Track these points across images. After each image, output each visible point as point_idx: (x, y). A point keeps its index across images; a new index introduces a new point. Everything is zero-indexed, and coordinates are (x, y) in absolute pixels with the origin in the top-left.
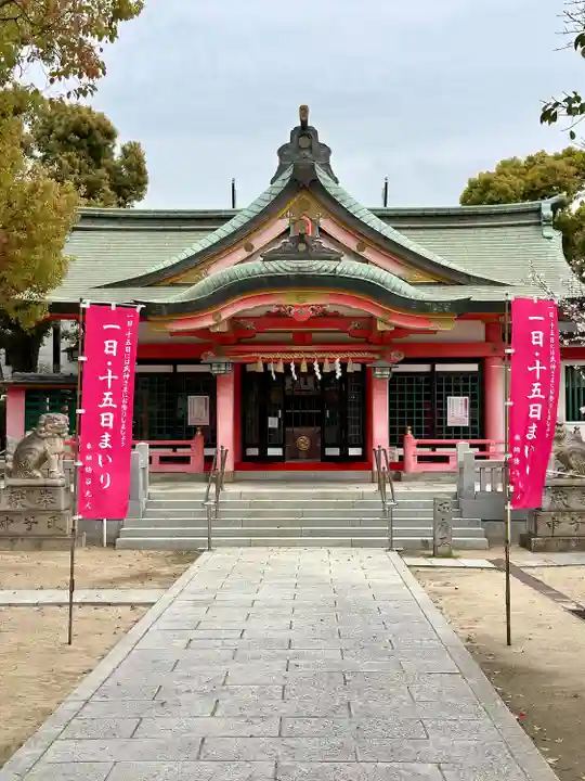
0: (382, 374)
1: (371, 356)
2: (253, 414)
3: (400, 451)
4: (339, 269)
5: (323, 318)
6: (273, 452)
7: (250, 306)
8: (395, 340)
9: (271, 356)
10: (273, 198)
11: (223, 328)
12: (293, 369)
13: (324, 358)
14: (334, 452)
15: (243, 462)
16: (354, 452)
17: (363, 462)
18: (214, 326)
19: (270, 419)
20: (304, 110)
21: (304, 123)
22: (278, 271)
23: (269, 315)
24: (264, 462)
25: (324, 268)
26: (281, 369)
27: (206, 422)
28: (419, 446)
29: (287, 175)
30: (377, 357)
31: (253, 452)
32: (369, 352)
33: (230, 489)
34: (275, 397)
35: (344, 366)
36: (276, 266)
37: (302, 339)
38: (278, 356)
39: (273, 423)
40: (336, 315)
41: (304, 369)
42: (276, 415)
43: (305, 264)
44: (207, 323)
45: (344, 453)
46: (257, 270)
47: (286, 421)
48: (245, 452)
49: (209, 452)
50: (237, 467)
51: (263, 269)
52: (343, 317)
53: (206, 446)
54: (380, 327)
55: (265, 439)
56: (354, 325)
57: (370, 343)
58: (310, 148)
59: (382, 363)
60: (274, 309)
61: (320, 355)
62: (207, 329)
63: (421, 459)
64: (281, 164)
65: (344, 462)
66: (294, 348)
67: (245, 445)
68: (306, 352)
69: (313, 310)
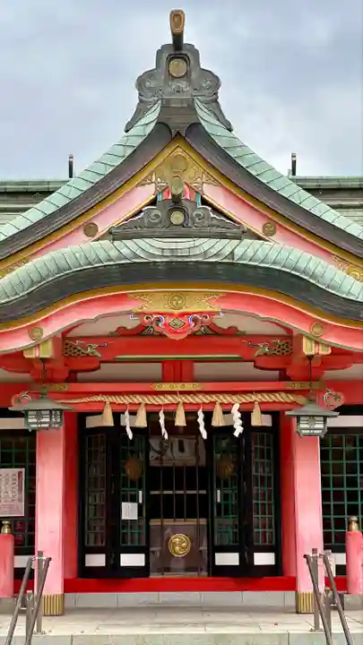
0: (310, 427)
1: (291, 398)
2: (97, 498)
3: (339, 559)
4: (238, 252)
5: (211, 336)
6: (130, 560)
7: (92, 313)
8: (329, 374)
9: (126, 400)
10: (130, 151)
11: (47, 352)
12: (162, 422)
13: (214, 403)
14: (230, 559)
15: (81, 579)
16: (263, 559)
17: (279, 577)
18: (30, 348)
19: (124, 504)
20: (177, 18)
21: (178, 37)
22: (137, 256)
23: (122, 332)
24: (114, 578)
25: (214, 251)
26: (141, 421)
27: (20, 511)
29: (152, 116)
30: (301, 399)
31: (97, 560)
32: (287, 392)
33: (54, 628)
34: (132, 469)
35: (246, 416)
36: (134, 248)
37: (176, 372)
38: (138, 399)
39: (129, 511)
40: (232, 332)
41: (180, 421)
42: (134, 499)
43: (183, 245)
44: (19, 343)
45: (246, 562)
46: (102, 256)
47: (151, 510)
48: (82, 560)
49: (21, 561)
50: (69, 586)
51: (113, 253)
52: (243, 335)
53: (18, 552)
54: (308, 348)
55: (115, 541)
56: (263, 349)
57: (286, 378)
58: (187, 76)
59: (311, 409)
60: (131, 323)
61: (206, 399)
62: (18, 355)
64: (141, 101)
65: (247, 576)
66: (166, 387)
67: (84, 550)
68: (182, 393)
69: (195, 320)
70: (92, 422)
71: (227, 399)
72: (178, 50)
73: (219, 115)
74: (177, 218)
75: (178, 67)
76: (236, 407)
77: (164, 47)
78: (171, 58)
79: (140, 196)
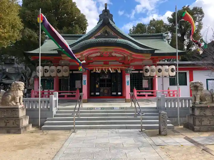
1: (125, 68)
4: (117, 41)
5: (111, 57)
6: (97, 94)
8: (132, 64)
10: (98, 27)
15: (90, 96)
16: (119, 93)
20: (106, 5)
22: (99, 41)
23: (97, 56)
24: (95, 96)
25: (113, 40)
26: (100, 72)
28: (137, 92)
31: (92, 94)
32: (125, 66)
34: (98, 79)
37: (106, 63)
38: (99, 67)
39: (97, 86)
40: (115, 56)
43: (107, 39)
45: (117, 94)
46: (93, 41)
48: (90, 94)
50: (88, 98)
51: (95, 41)
52: (117, 57)
53: (80, 92)
54: (129, 58)
55: (95, 91)
56: (120, 59)
57: (124, 64)
58: (107, 15)
59: (129, 69)
60: (98, 54)
61: (111, 67)
63: (138, 96)
64: (100, 19)
65: (117, 96)
66: (104, 65)
67: (91, 92)
69: (110, 53)
70: (92, 72)
73: (112, 21)
74: (106, 35)
75: (106, 13)
77: (104, 10)
78: (105, 12)
79: (99, 34)
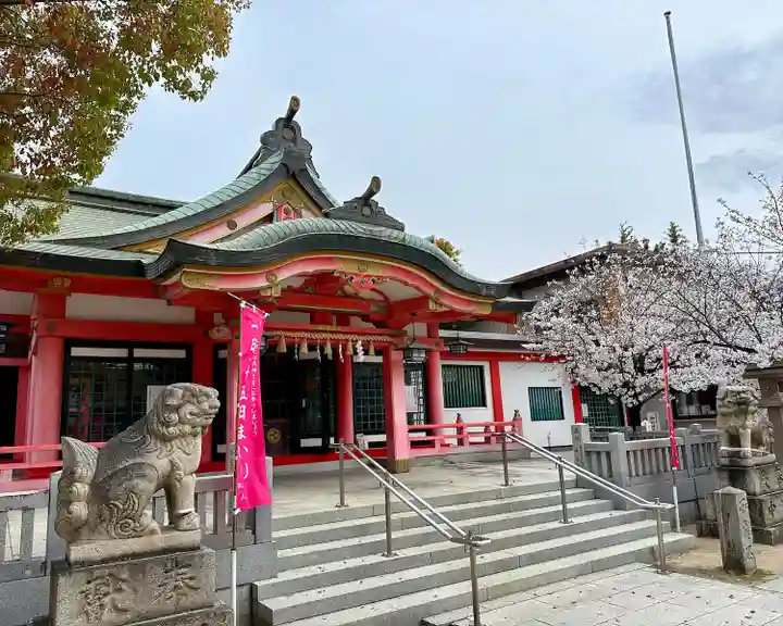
9: (295, 335)
11: (275, 292)
13: (349, 340)
18: (264, 289)
20: (295, 102)
21: (292, 112)
22: (350, 231)
29: (276, 159)
43: (375, 229)
44: (260, 283)
48: (214, 449)
54: (432, 306)
58: (294, 140)
61: (344, 337)
65: (330, 452)
68: (332, 332)
69: (374, 281)
71: (355, 337)
72: (288, 123)
73: (313, 169)
74: (366, 211)
75: (288, 134)
76: (360, 342)
77: (280, 119)
78: (284, 127)
